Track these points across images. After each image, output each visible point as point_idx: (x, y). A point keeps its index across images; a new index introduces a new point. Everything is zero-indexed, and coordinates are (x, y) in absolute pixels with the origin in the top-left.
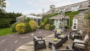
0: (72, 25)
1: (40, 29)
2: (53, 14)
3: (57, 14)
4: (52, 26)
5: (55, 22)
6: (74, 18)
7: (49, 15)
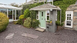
0: (65, 20)
1: (17, 24)
2: (36, 4)
3: (42, 3)
4: (34, 21)
5: (39, 15)
6: (67, 9)
7: (31, 5)
